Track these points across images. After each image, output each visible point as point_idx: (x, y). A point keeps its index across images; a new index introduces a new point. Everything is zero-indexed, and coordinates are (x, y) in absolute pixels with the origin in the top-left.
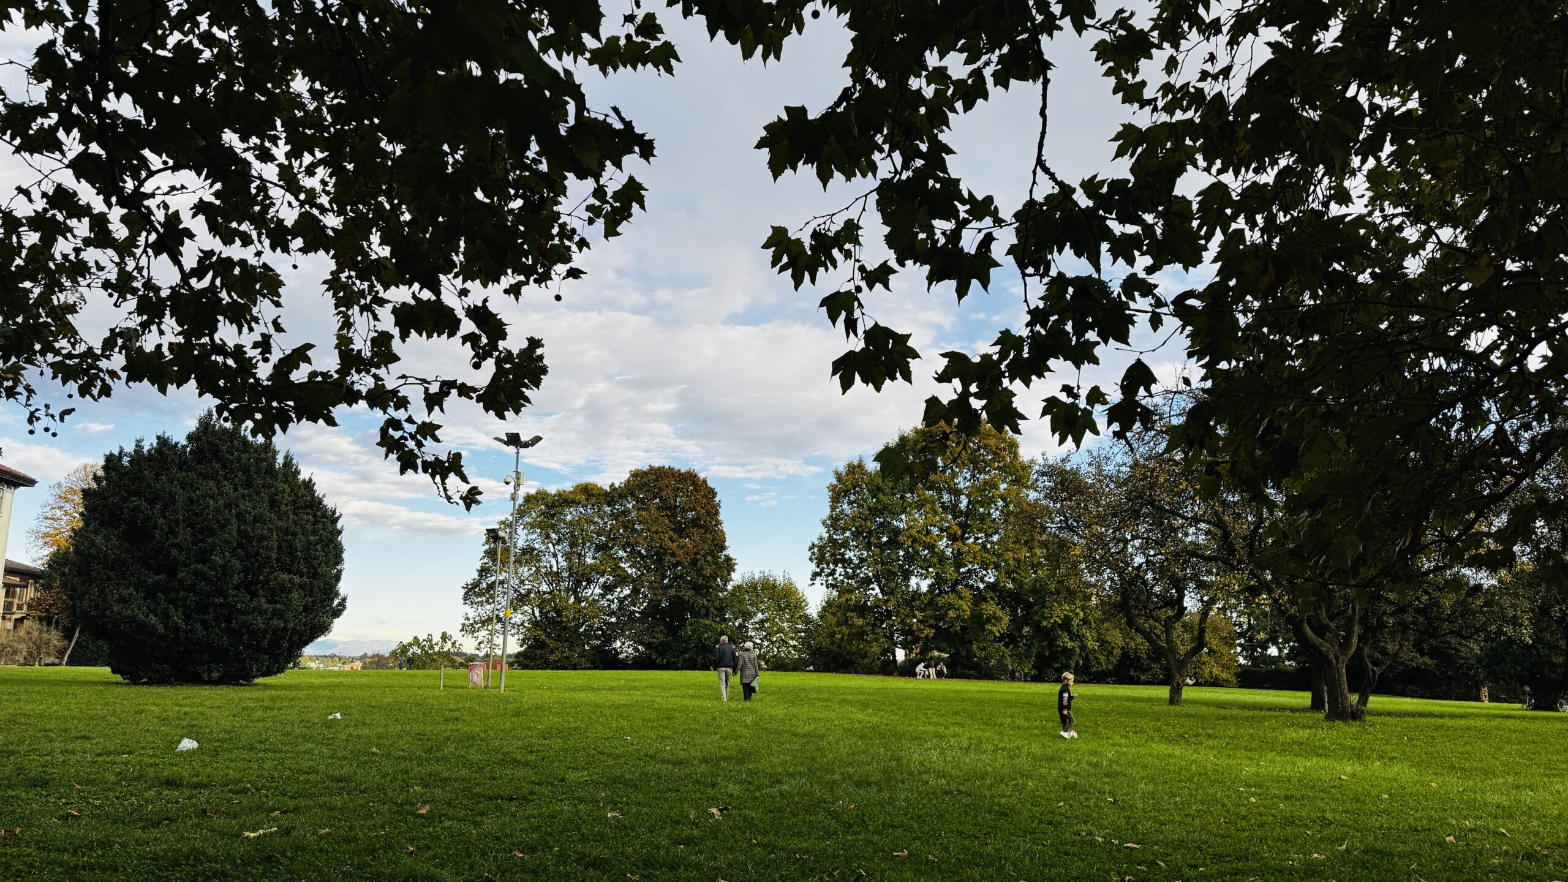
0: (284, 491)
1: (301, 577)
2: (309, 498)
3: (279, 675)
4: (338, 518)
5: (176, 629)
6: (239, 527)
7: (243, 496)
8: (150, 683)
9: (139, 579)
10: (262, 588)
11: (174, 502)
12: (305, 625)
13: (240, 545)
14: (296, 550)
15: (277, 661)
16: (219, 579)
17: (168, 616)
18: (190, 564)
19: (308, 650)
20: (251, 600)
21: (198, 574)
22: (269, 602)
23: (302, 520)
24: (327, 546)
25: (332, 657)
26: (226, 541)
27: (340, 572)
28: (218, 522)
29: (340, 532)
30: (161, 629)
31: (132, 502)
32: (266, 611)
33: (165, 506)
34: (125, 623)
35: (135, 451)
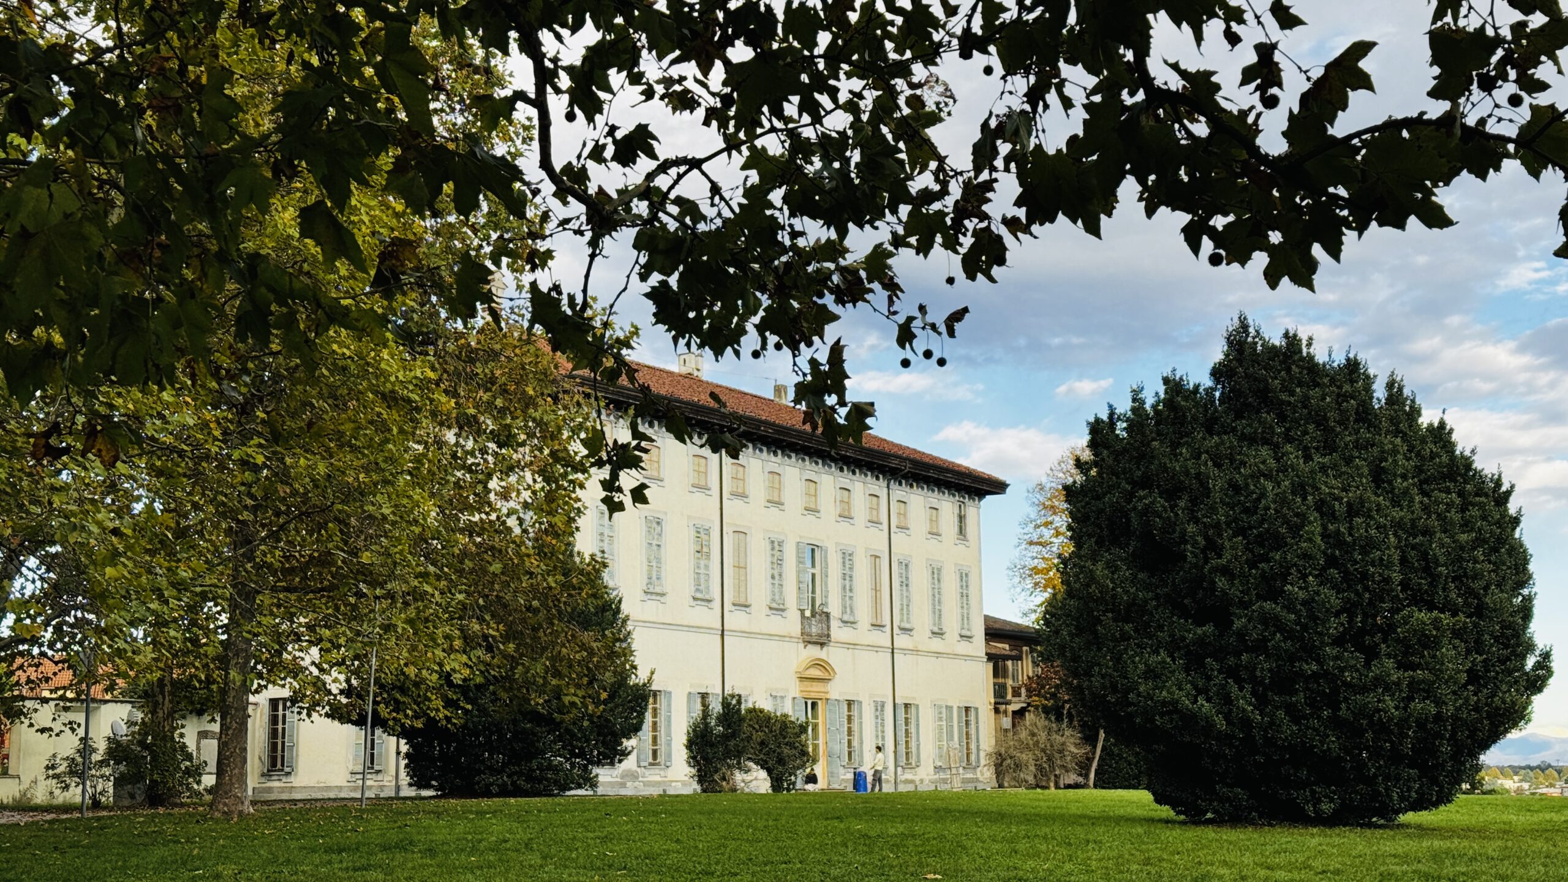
0: (1395, 452)
1: (1454, 614)
2: (1445, 459)
3: (1442, 808)
4: (1509, 493)
5: (1246, 723)
6: (1324, 527)
7: (1323, 469)
8: (1218, 822)
9: (1172, 635)
10: (1385, 641)
11: (1207, 492)
12: (1477, 709)
13: (1332, 562)
14: (1438, 565)
15: (1434, 781)
16: (1305, 628)
17: (1227, 700)
18: (1251, 603)
19: (1491, 757)
20: (1368, 665)
21: (1267, 620)
22: (1401, 666)
23: (1437, 503)
24: (1496, 550)
25: (1543, 768)
26: (1306, 556)
27: (1528, 600)
28: (1287, 522)
29: (1516, 521)
30: (1220, 722)
31: (1141, 499)
32: (1398, 684)
33: (1194, 502)
34: (1162, 715)
35: (1133, 410)
